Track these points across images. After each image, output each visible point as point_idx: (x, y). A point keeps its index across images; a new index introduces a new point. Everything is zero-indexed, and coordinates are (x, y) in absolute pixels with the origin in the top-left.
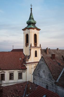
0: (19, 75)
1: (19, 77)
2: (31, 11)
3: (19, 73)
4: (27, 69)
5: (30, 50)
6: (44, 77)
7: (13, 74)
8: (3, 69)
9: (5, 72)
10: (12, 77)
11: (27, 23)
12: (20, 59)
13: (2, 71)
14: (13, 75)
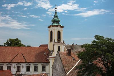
0: (43, 68)
1: (42, 69)
2: (56, 10)
3: (43, 66)
4: (50, 62)
5: (54, 45)
7: (37, 66)
8: (28, 62)
9: (30, 65)
10: (37, 69)
11: (52, 21)
12: (45, 53)
13: (27, 63)
14: (37, 68)
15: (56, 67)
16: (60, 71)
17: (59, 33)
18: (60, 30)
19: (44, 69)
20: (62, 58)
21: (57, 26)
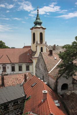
0: (26, 67)
1: (26, 69)
2: (38, 12)
3: (27, 66)
4: (33, 62)
5: (36, 46)
6: (41, 69)
7: (22, 66)
8: (13, 62)
9: (15, 65)
10: (21, 68)
11: (34, 23)
12: (28, 54)
13: (12, 64)
14: (22, 68)
15: (39, 67)
16: (43, 70)
17: (41, 34)
18: (42, 32)
19: (28, 68)
20: (44, 59)
21: (39, 28)
